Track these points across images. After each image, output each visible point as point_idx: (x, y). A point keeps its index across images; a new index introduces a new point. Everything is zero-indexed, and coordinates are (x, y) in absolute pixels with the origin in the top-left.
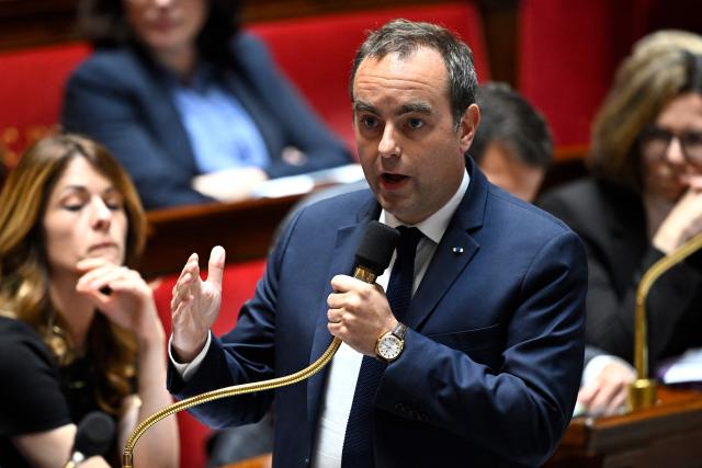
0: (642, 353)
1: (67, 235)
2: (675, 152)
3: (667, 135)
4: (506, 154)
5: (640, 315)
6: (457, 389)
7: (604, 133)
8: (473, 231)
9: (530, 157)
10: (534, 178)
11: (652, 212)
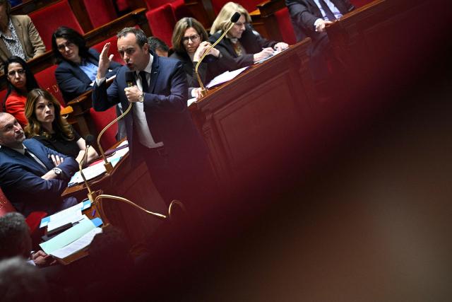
0: (201, 84)
1: (40, 114)
2: (190, 41)
3: (187, 38)
4: (160, 51)
5: (198, 75)
6: (161, 101)
7: (174, 42)
8: (158, 67)
9: (165, 50)
10: (167, 54)
11: (190, 56)
